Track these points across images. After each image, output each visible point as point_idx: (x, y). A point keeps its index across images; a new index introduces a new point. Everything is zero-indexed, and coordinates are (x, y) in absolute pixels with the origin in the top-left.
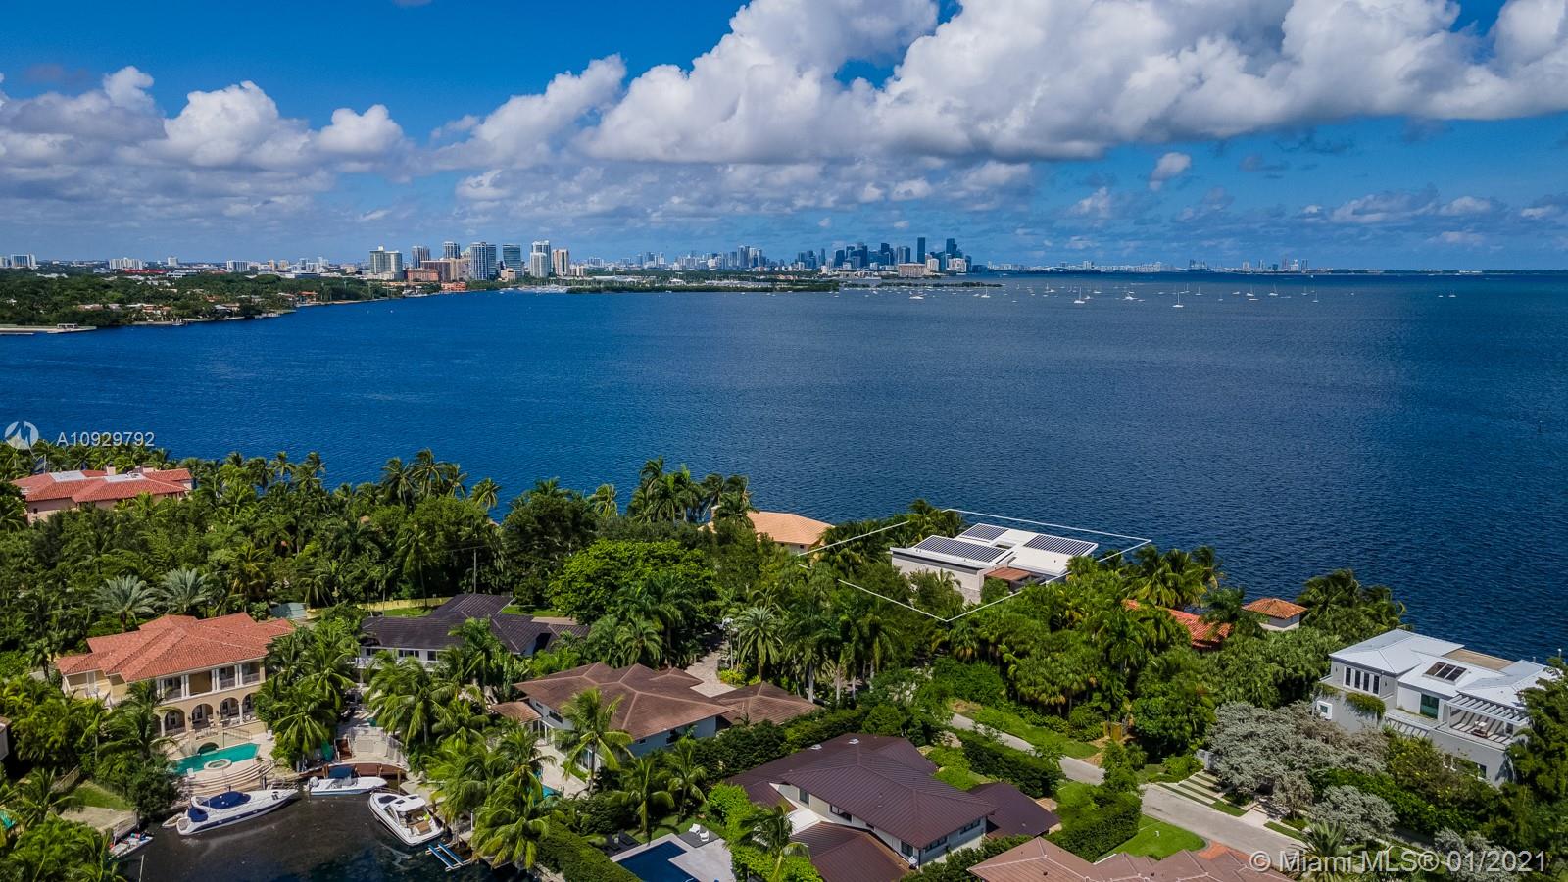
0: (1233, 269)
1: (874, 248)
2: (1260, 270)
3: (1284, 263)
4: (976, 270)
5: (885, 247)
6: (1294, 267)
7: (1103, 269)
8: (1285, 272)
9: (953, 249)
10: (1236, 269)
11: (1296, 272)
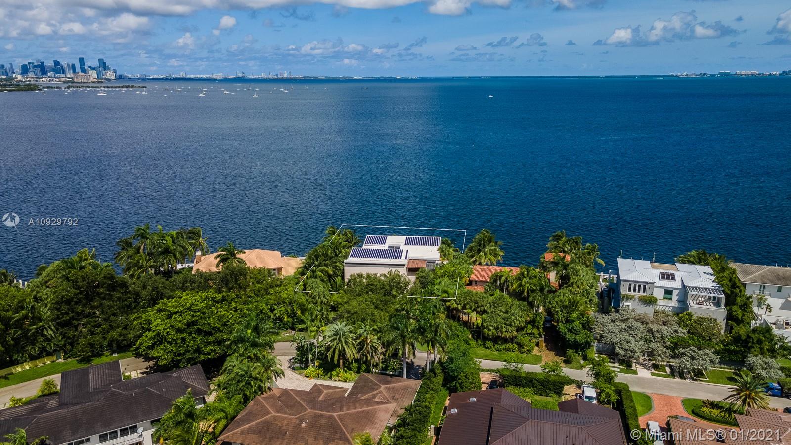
0: (257, 76)
1: (49, 63)
2: (270, 77)
3: (281, 73)
4: (120, 77)
5: (57, 63)
6: (285, 75)
7: (193, 76)
8: (282, 78)
9: (103, 65)
10: (259, 76)
11: (287, 78)
